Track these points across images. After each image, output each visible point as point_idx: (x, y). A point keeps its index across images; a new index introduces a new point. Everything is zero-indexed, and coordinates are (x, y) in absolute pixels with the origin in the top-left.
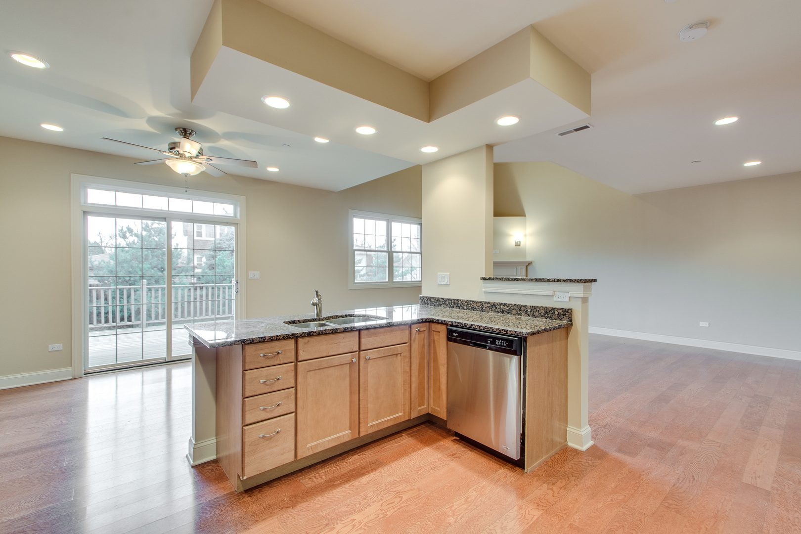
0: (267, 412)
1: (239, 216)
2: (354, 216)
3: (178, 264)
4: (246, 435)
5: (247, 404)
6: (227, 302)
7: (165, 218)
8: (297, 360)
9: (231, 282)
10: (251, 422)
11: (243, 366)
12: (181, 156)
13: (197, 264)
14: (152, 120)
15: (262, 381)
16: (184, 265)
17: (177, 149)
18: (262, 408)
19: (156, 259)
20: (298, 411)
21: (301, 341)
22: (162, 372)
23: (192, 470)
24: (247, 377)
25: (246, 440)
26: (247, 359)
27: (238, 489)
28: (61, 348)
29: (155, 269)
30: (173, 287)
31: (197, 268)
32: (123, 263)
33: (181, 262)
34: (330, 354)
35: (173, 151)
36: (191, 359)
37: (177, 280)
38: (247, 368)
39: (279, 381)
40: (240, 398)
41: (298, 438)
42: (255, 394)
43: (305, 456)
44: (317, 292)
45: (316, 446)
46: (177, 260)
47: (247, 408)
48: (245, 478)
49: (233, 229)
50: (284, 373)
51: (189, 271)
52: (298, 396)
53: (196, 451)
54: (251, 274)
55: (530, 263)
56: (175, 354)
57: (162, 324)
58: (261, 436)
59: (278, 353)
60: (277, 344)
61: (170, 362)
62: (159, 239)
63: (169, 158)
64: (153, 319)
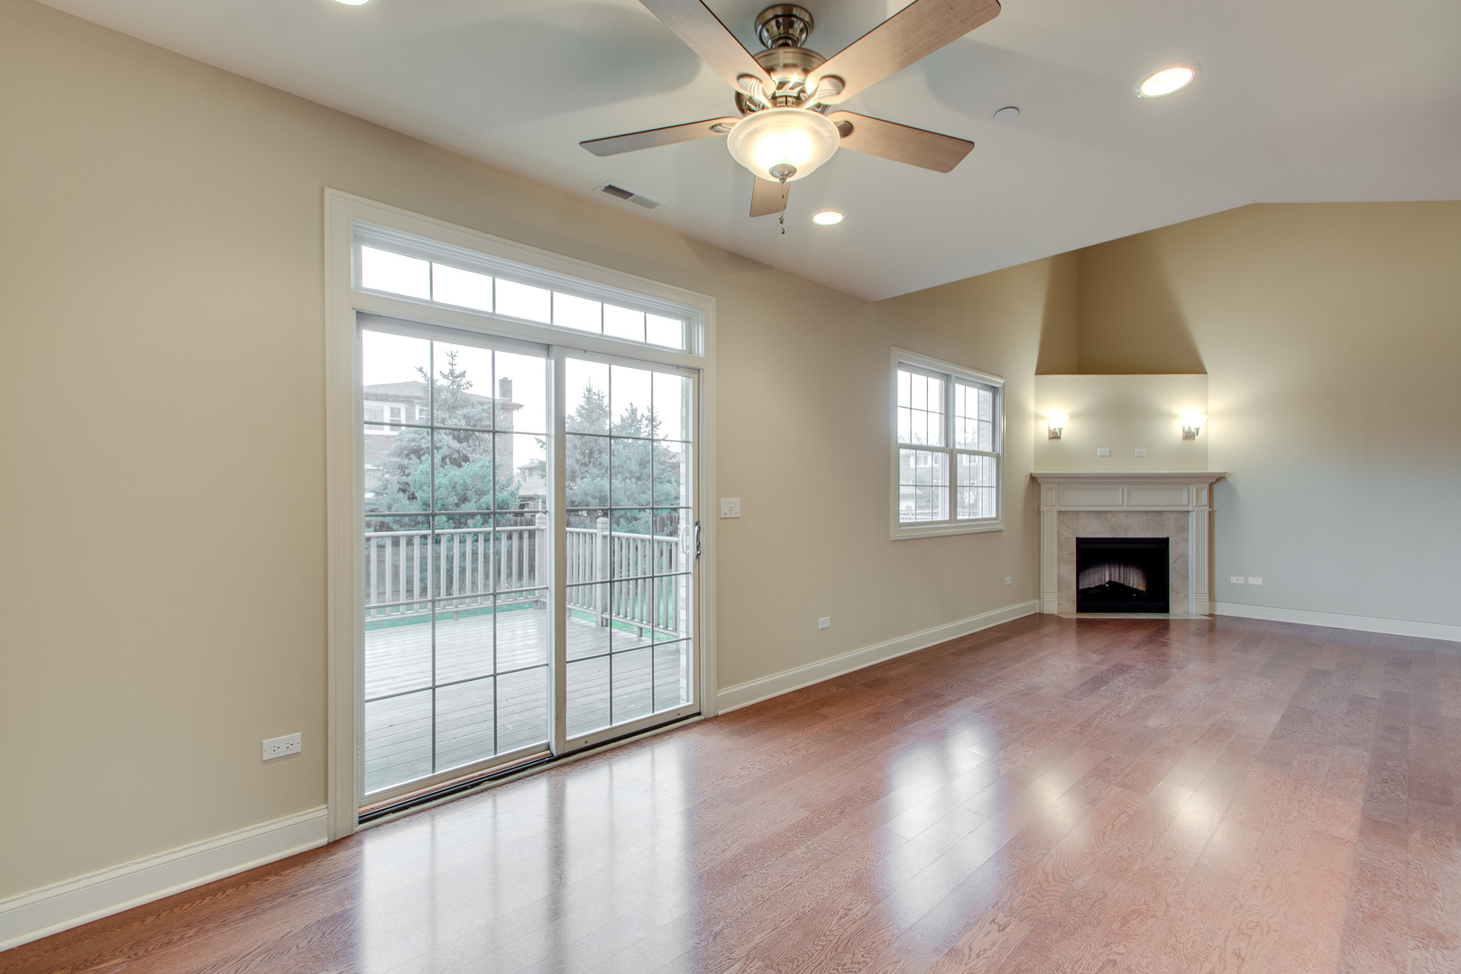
1: (700, 349)
2: (902, 365)
7: (554, 349)
28: (297, 749)
54: (726, 504)
55: (1220, 478)
61: (563, 757)
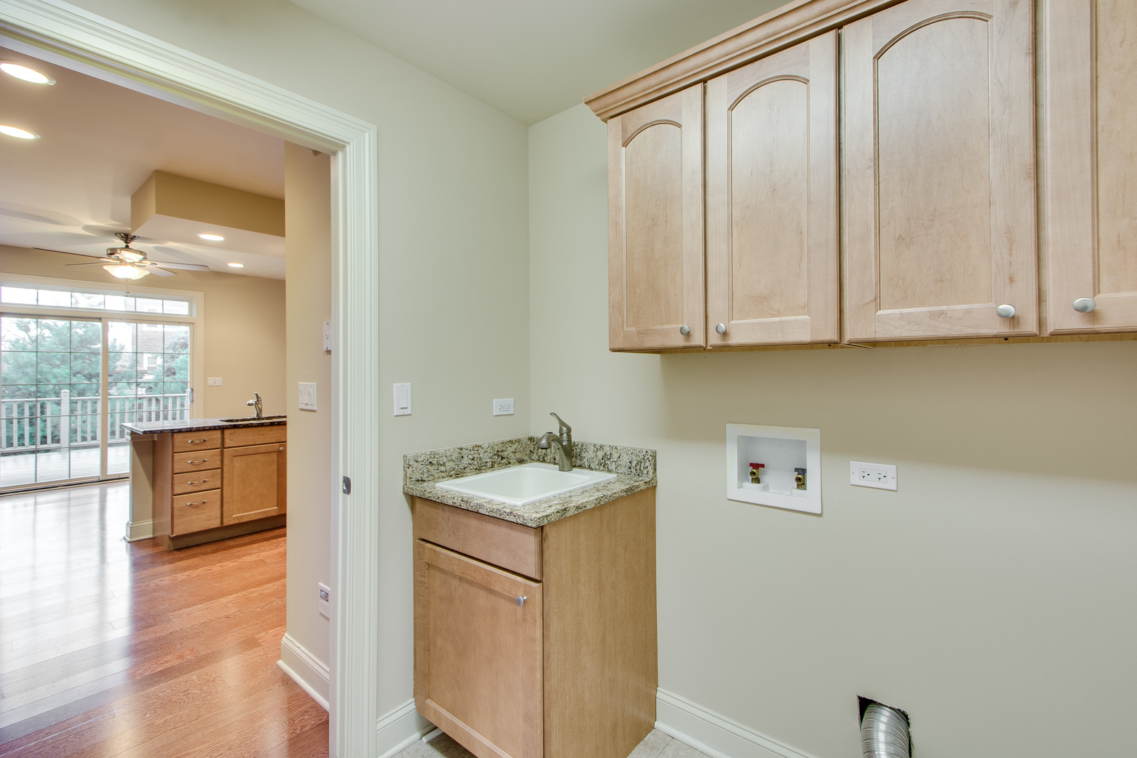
0: (195, 486)
1: (195, 314)
3: (116, 367)
4: (175, 503)
5: (175, 478)
6: (178, 412)
7: (100, 319)
8: (223, 447)
9: (185, 392)
10: (179, 493)
11: (173, 449)
12: (122, 262)
13: (148, 368)
14: (87, 228)
15: (189, 462)
16: (125, 369)
17: (116, 255)
18: (189, 483)
19: (81, 361)
20: (225, 488)
21: (227, 432)
22: (95, 491)
23: (129, 545)
24: (175, 458)
25: (175, 506)
26: (176, 444)
27: (169, 548)
29: (78, 375)
30: (110, 399)
31: (147, 373)
32: (26, 366)
33: (123, 364)
34: (256, 443)
35: (112, 256)
36: (128, 478)
37: (113, 391)
38: (176, 451)
39: (206, 463)
40: (170, 474)
41: (225, 509)
42: (183, 471)
43: (231, 523)
44: (257, 395)
45: (242, 517)
46: (114, 362)
47: (175, 482)
48: (174, 535)
49: (186, 329)
50: (212, 457)
51: (134, 378)
52: (225, 475)
53: (133, 529)
54: (211, 381)
56: (111, 471)
57: (96, 446)
58: (189, 504)
59: (205, 441)
60: (204, 433)
61: (106, 480)
62: (85, 332)
63: (107, 264)
64: (80, 440)
